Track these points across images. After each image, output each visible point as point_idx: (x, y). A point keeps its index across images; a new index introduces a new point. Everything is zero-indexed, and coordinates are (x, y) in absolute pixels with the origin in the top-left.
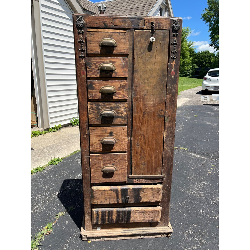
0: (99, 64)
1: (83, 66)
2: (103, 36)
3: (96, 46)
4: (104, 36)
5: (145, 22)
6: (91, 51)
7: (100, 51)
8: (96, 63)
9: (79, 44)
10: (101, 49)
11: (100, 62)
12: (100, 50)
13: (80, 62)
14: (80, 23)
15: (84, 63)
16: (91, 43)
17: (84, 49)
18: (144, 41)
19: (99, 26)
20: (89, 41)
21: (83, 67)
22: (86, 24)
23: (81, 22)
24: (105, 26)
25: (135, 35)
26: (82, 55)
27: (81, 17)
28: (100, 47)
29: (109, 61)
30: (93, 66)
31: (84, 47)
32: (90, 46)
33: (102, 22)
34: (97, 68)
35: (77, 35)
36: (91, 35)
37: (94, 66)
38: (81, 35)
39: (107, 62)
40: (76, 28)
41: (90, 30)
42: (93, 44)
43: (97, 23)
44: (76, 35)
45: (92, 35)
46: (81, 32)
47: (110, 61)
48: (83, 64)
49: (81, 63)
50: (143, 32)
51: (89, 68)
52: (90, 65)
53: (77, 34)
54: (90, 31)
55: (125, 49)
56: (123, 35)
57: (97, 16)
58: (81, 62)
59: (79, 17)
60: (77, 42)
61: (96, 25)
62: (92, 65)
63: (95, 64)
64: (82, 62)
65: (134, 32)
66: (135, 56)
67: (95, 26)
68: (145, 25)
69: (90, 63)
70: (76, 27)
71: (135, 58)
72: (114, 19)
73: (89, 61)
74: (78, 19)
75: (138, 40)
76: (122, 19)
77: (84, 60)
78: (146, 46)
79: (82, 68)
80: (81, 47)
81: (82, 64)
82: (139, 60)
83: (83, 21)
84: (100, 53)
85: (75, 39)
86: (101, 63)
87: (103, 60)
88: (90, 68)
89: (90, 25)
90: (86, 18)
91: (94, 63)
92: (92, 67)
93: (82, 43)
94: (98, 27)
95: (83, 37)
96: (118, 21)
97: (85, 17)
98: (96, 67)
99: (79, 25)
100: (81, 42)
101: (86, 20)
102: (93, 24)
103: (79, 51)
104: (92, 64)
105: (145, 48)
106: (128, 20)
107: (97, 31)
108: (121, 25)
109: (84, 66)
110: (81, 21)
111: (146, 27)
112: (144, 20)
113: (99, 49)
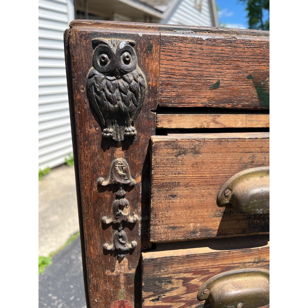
0: (204, 280)
1: (122, 287)
2: (246, 158)
3: (202, 206)
4: (253, 156)
6: (174, 228)
7: (217, 228)
8: (189, 275)
9: (107, 195)
10: (226, 216)
11: (211, 270)
12: (218, 223)
13: (108, 272)
14: (117, 87)
15: (126, 275)
16: (174, 196)
17: (132, 215)
19: (230, 101)
20: (163, 186)
21: (122, 289)
22: (153, 91)
23: (121, 82)
24: (260, 99)
26: (123, 244)
27: (126, 49)
28: (223, 209)
29: (254, 262)
30: (172, 289)
31: (134, 207)
32: (168, 209)
33: (250, 77)
34: (193, 295)
35: (94, 155)
36: (182, 152)
37: (177, 288)
38: (119, 151)
39: (246, 267)
40: (89, 112)
41: (170, 121)
42: (186, 197)
43: (217, 86)
44: (85, 153)
45: (184, 153)
46: (120, 138)
47: (257, 262)
48: (122, 278)
49: (114, 274)
51: (157, 297)
52: (160, 287)
53: (95, 147)
54: (174, 126)
57: (225, 41)
58: (113, 271)
59: (107, 50)
60: (95, 189)
61: (211, 94)
62: (169, 286)
63: (186, 281)
64: (117, 270)
67: (205, 100)
69: (160, 280)
70: (87, 106)
73: (160, 270)
74: (103, 64)
77: (130, 260)
79: (116, 293)
80: (116, 210)
81: (118, 276)
83: (139, 70)
84: (215, 233)
85: (85, 172)
86: (215, 273)
87: (227, 262)
88: (158, 299)
89: (178, 96)
90: (155, 55)
91: (182, 275)
92: (168, 295)
93: (122, 192)
94: (222, 105)
95: (127, 159)
97: (150, 48)
98: (190, 289)
99: (109, 99)
100: (114, 187)
101: (154, 65)
102: (197, 89)
103: (105, 226)
104: (170, 282)
107: (212, 126)
109: (127, 283)
110: (121, 73)
113: (216, 216)
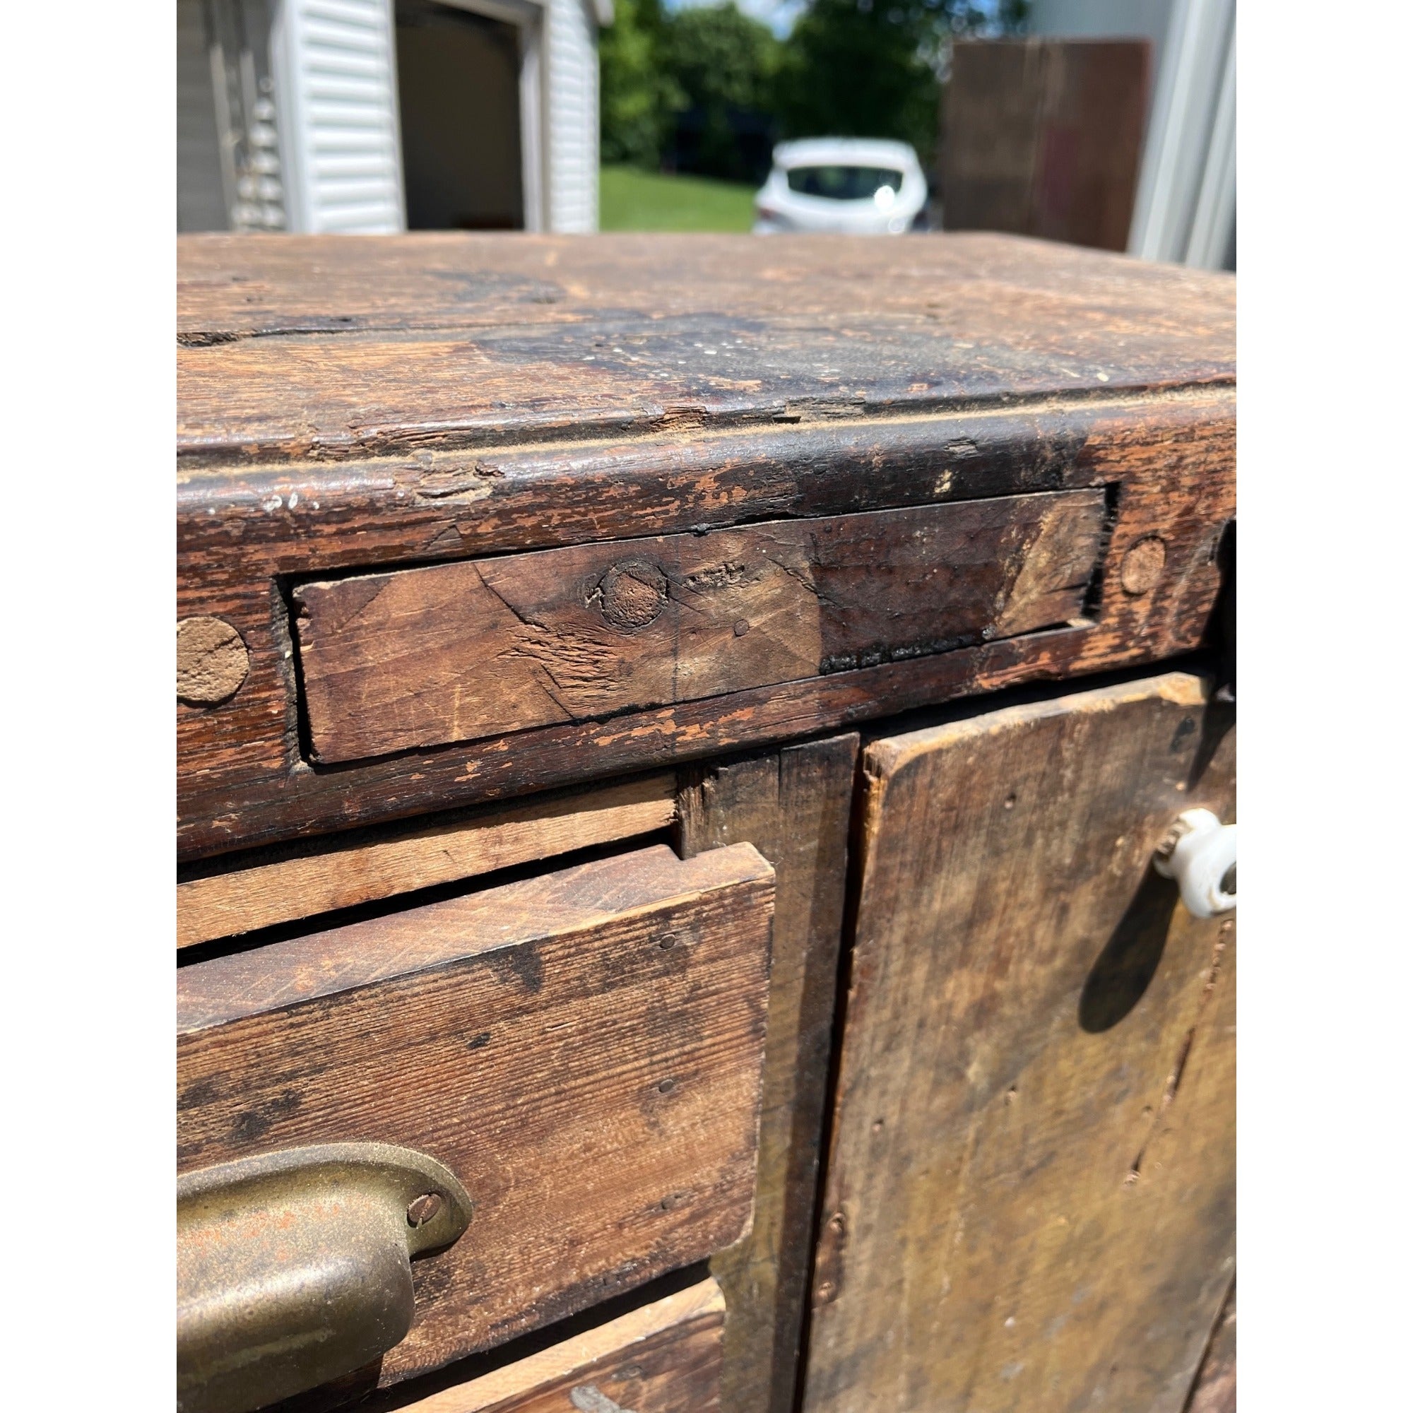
5: (1127, 526)
18: (1049, 892)
25: (889, 844)
50: (1056, 752)
55: (664, 1206)
56: (616, 967)
65: (878, 788)
66: (857, 1182)
68: (1111, 585)
71: (854, 1207)
72: (286, 582)
75: (929, 923)
76: (578, 555)
78: (1059, 962)
82: (919, 1201)
96: (428, 620)
105: (1051, 1001)
106: (733, 547)
108: (532, 713)
111: (1110, 640)
112: (1113, 493)
